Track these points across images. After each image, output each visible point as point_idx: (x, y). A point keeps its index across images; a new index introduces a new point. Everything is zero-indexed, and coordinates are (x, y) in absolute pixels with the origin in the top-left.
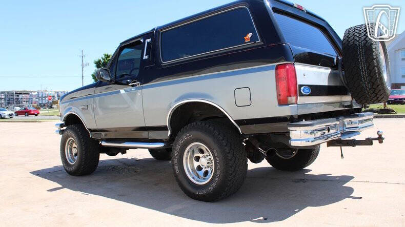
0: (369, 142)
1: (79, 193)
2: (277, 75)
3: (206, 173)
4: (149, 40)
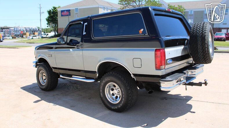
0: (200, 84)
3: (117, 97)
4: (86, 24)
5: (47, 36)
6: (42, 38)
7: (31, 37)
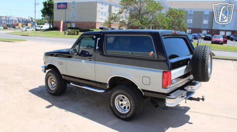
0: (198, 99)
1: (63, 111)
2: (163, 76)
3: (125, 107)
4: (99, 39)
5: (42, 29)
6: (37, 30)
7: (24, 29)
